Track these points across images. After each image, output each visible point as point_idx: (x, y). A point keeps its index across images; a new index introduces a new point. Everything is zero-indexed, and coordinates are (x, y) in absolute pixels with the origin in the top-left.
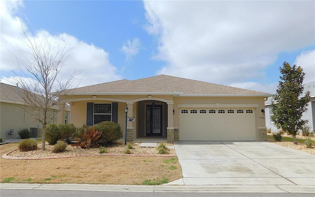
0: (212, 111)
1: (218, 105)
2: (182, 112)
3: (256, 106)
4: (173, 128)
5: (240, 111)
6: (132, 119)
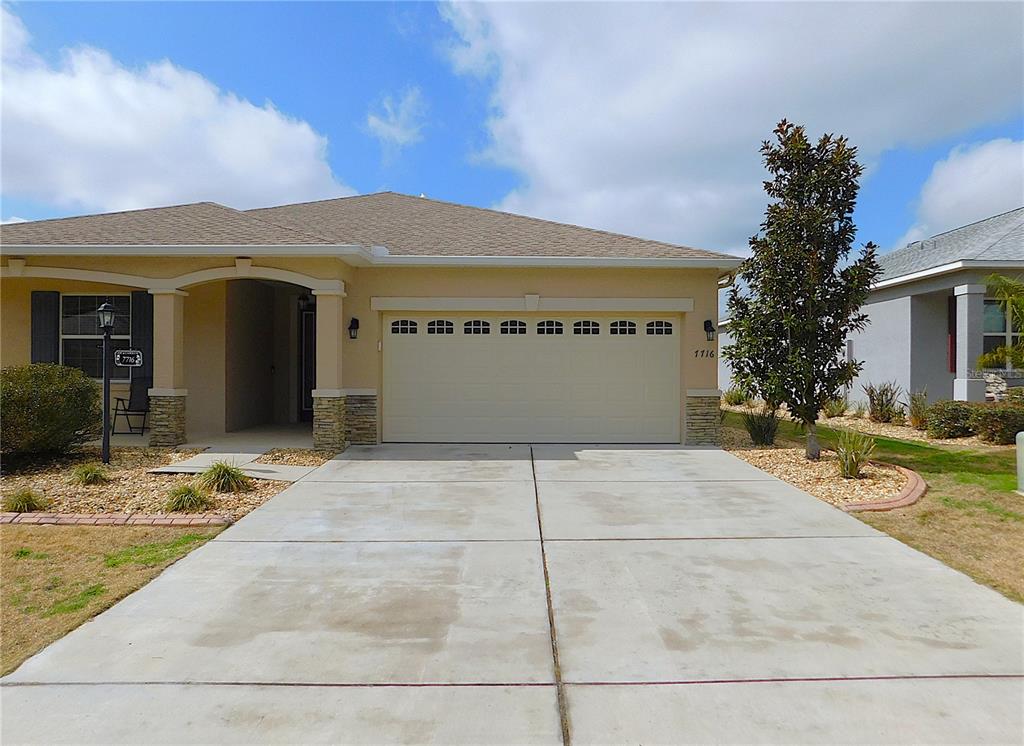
0: (513, 327)
1: (532, 303)
2: (395, 331)
3: (685, 305)
4: (341, 393)
5: (623, 328)
6: (130, 356)
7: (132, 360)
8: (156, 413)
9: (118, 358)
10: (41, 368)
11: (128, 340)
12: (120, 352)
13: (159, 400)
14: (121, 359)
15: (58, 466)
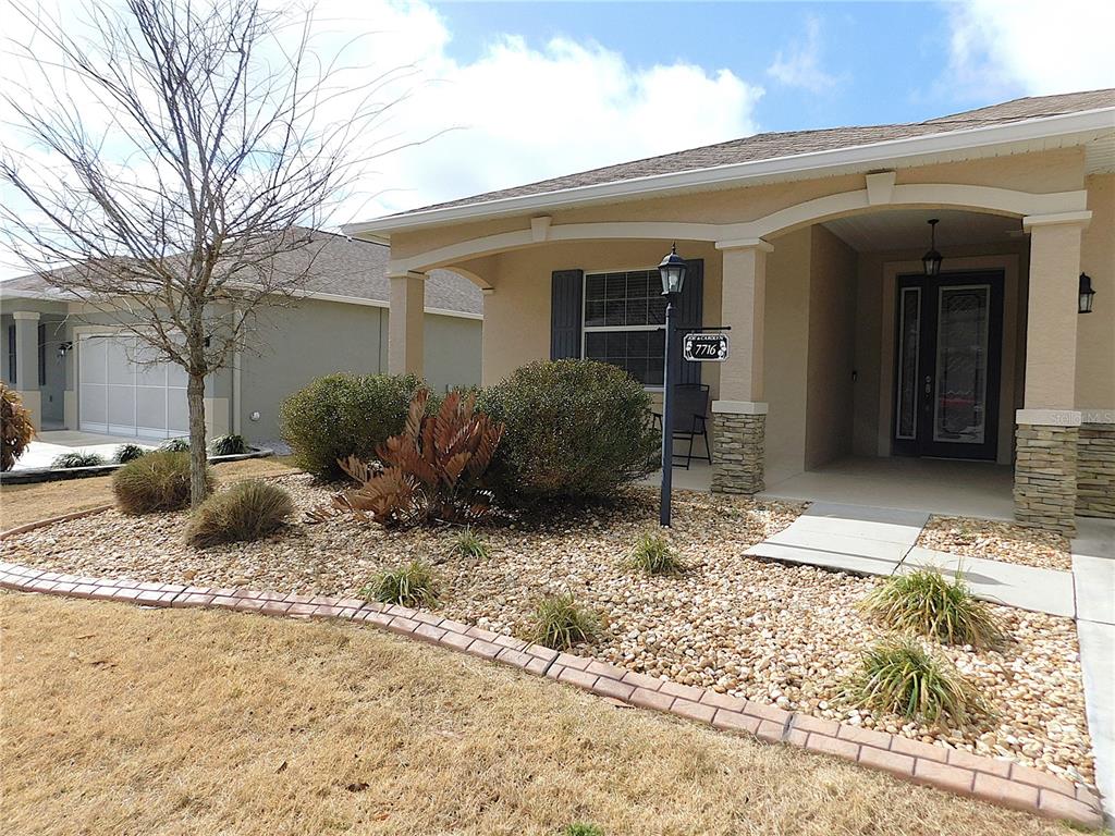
4: (1076, 419)
6: (708, 342)
7: (711, 350)
8: (723, 441)
9: (688, 347)
10: (570, 365)
11: (664, 330)
12: (692, 336)
13: (728, 420)
14: (694, 348)
15: (596, 524)
